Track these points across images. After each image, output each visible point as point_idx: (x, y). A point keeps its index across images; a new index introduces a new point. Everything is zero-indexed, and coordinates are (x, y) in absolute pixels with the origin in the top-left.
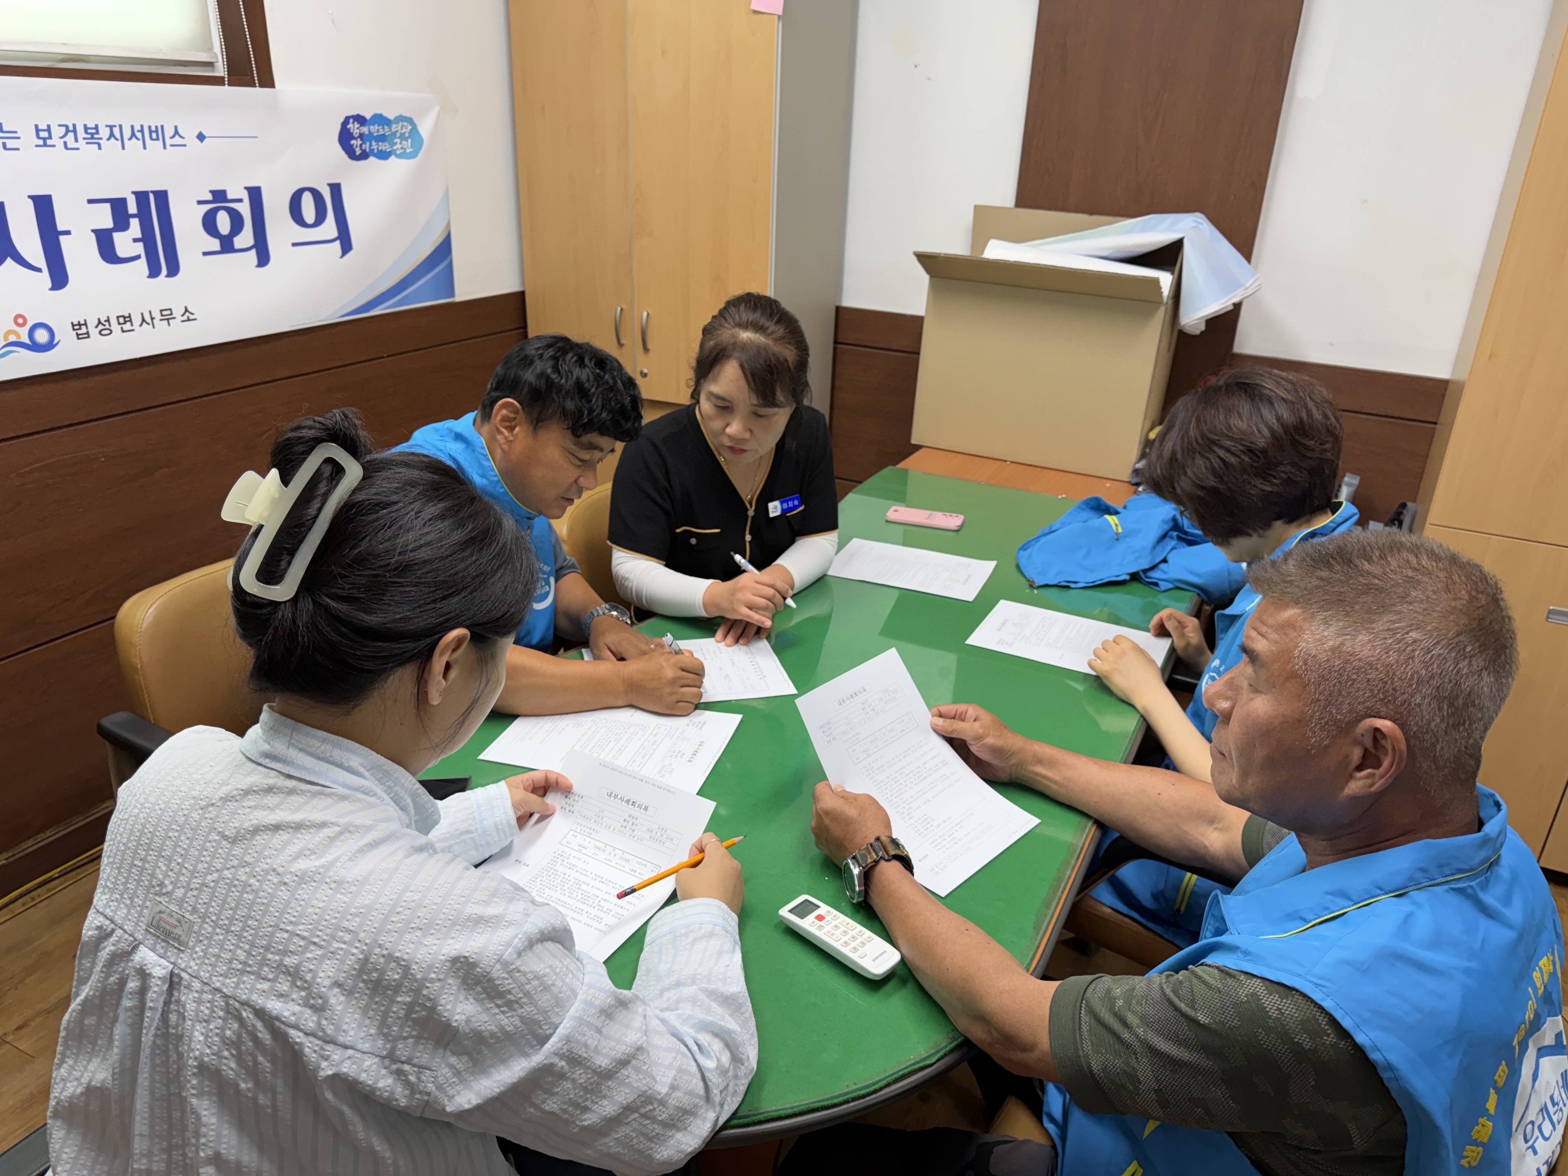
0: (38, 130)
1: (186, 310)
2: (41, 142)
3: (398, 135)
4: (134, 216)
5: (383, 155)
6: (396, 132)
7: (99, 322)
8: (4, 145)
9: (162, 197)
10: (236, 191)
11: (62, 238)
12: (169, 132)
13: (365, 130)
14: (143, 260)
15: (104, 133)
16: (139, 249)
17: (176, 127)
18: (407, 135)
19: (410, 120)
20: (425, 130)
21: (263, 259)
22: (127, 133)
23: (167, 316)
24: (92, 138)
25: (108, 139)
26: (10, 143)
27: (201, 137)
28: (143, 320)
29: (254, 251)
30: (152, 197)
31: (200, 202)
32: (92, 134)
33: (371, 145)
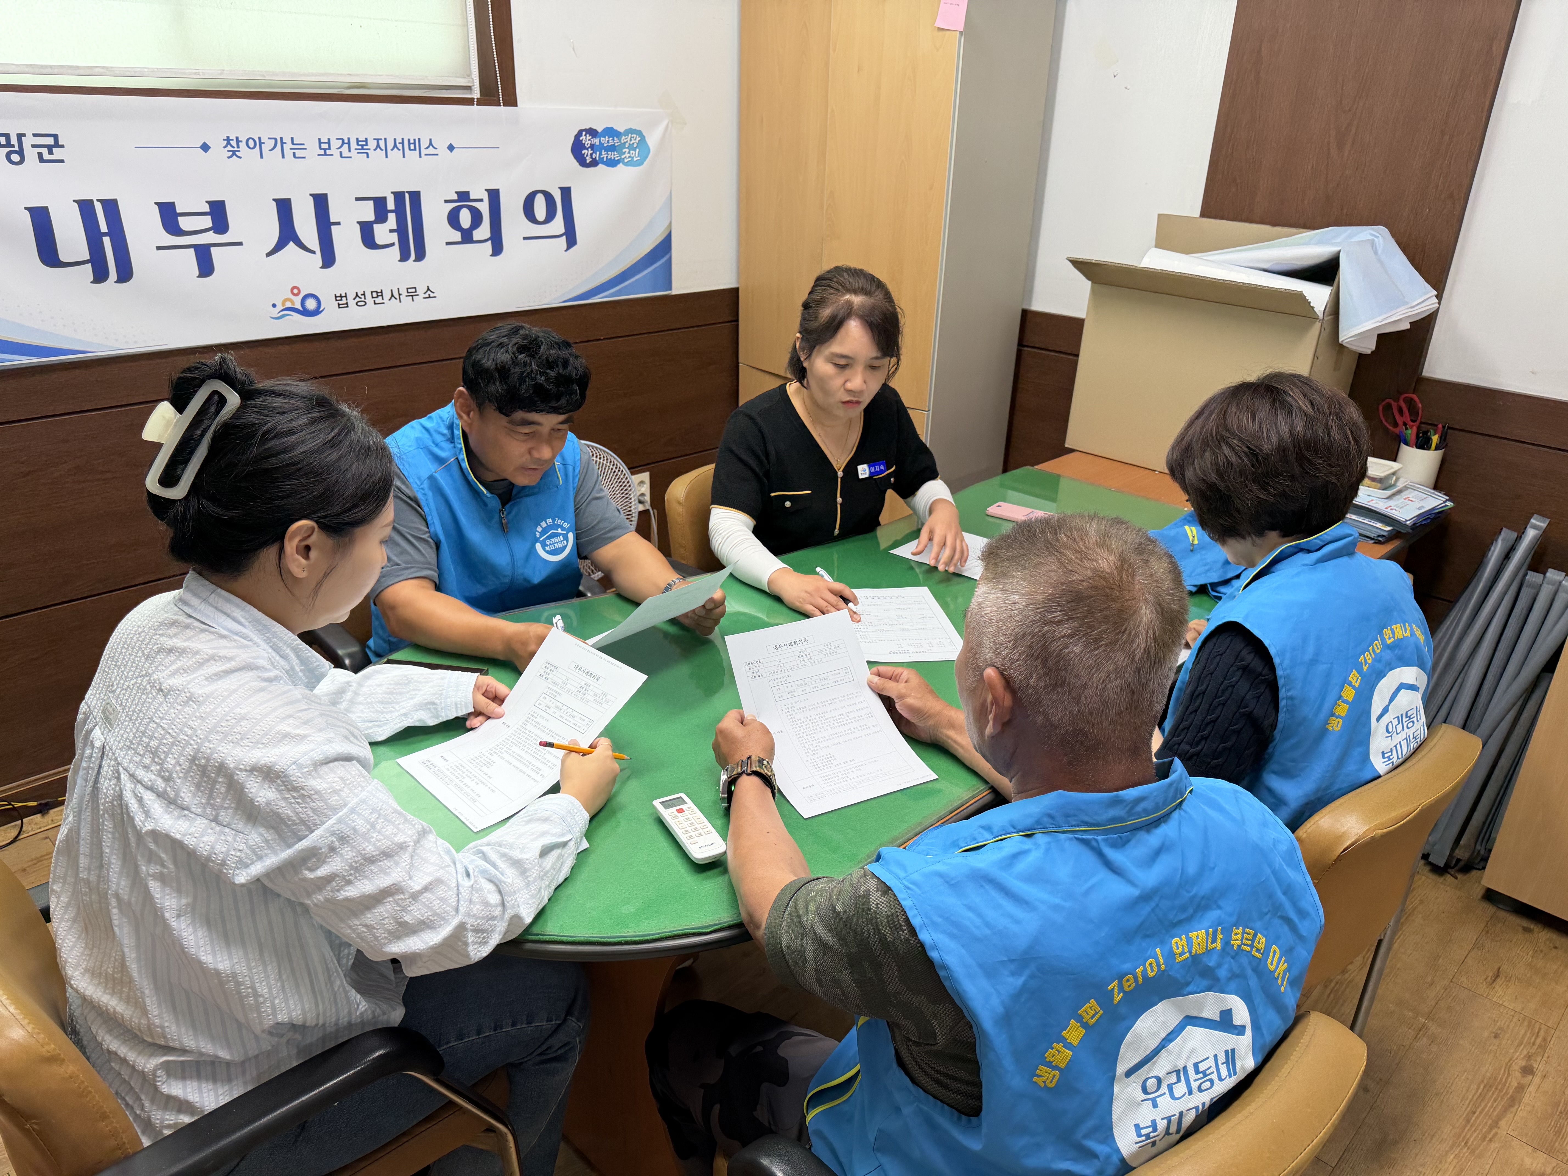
0: (320, 143)
1: (428, 289)
2: (322, 152)
3: (627, 145)
4: (391, 211)
5: (612, 163)
6: (625, 143)
7: (357, 295)
8: (294, 154)
9: (415, 197)
10: (478, 192)
11: (333, 227)
12: (425, 144)
13: (596, 141)
14: (397, 246)
15: (372, 144)
16: (394, 238)
17: (431, 140)
18: (635, 145)
19: (639, 133)
20: (652, 140)
21: (497, 249)
22: (390, 145)
23: (412, 293)
24: (363, 149)
25: (375, 150)
26: (299, 153)
27: (451, 148)
28: (392, 295)
29: (489, 243)
30: (407, 195)
31: (446, 201)
32: (362, 146)
33: (600, 154)
